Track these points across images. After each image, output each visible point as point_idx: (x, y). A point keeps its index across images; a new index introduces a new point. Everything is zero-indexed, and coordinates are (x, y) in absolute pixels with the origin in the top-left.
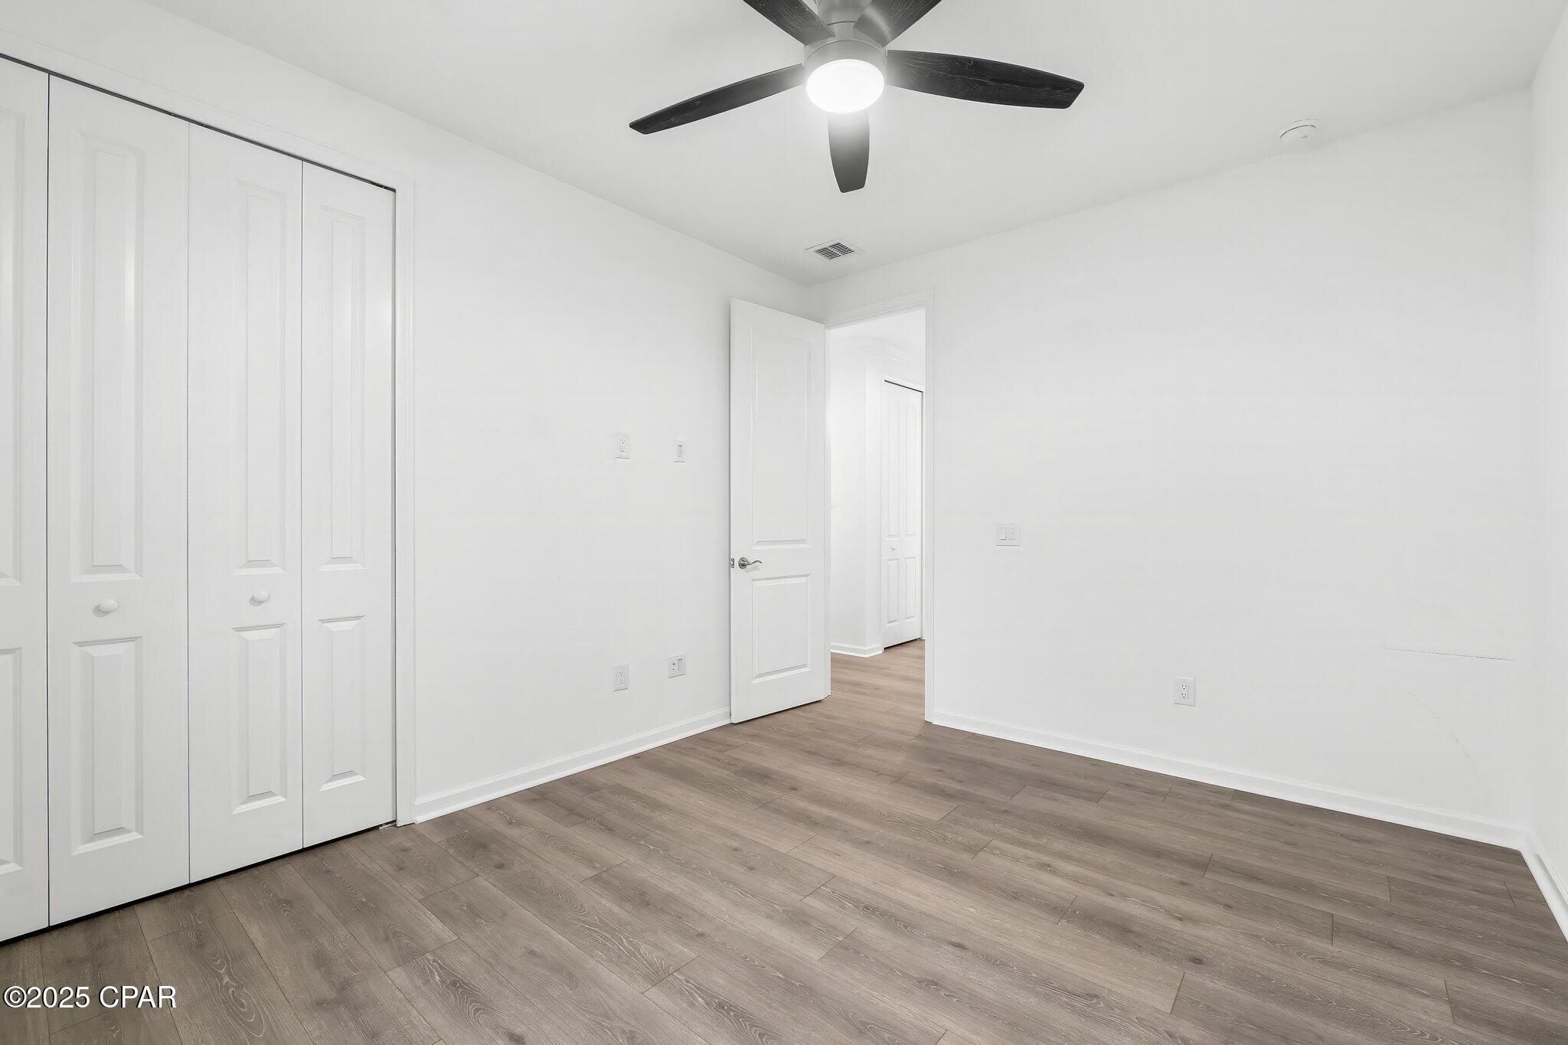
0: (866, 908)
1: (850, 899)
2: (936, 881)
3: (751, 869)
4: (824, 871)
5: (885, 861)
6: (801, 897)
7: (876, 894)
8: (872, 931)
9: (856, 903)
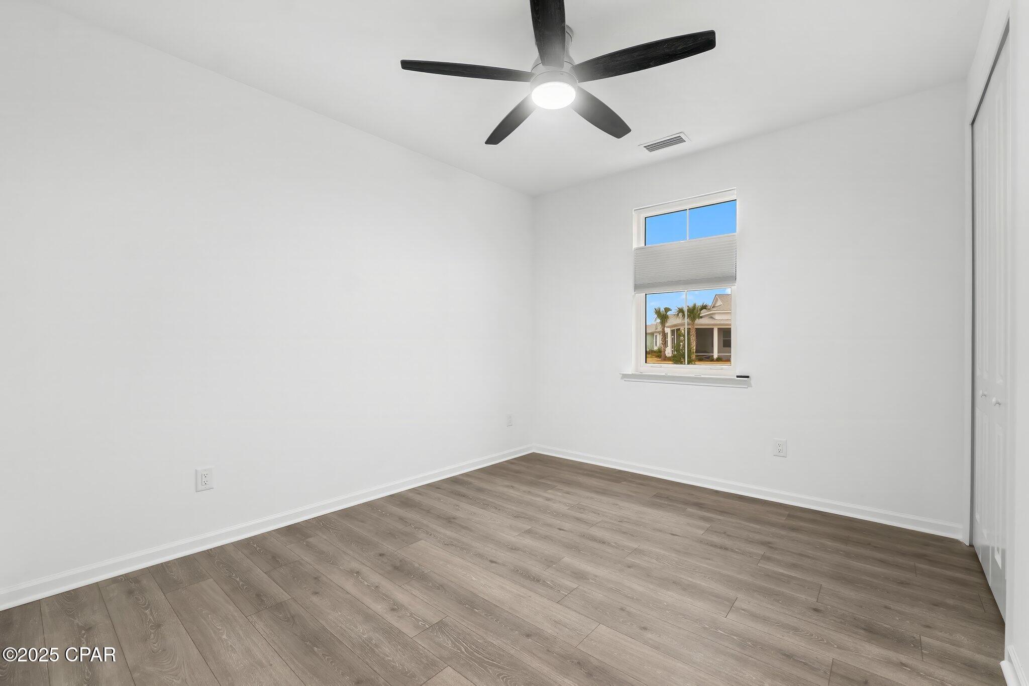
0: (538, 581)
1: (548, 586)
2: (486, 598)
3: (622, 609)
4: (566, 607)
5: (517, 615)
6: (581, 588)
7: (531, 590)
8: (536, 568)
9: (544, 584)
